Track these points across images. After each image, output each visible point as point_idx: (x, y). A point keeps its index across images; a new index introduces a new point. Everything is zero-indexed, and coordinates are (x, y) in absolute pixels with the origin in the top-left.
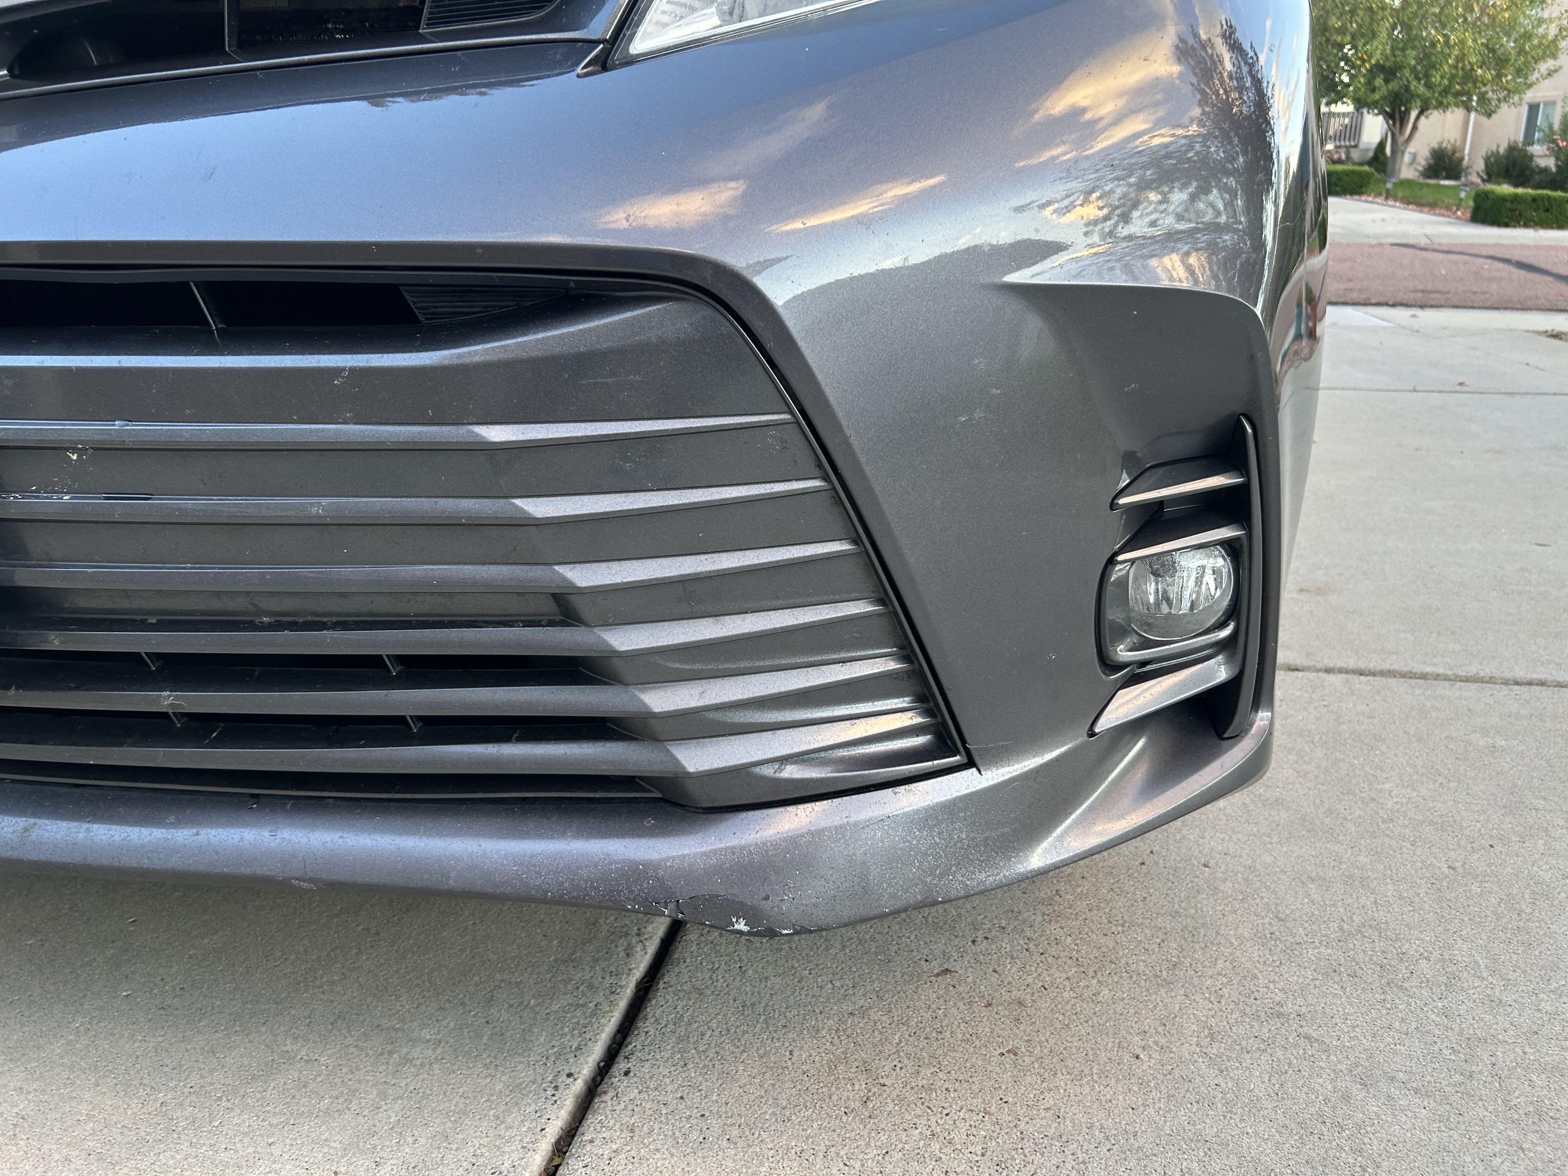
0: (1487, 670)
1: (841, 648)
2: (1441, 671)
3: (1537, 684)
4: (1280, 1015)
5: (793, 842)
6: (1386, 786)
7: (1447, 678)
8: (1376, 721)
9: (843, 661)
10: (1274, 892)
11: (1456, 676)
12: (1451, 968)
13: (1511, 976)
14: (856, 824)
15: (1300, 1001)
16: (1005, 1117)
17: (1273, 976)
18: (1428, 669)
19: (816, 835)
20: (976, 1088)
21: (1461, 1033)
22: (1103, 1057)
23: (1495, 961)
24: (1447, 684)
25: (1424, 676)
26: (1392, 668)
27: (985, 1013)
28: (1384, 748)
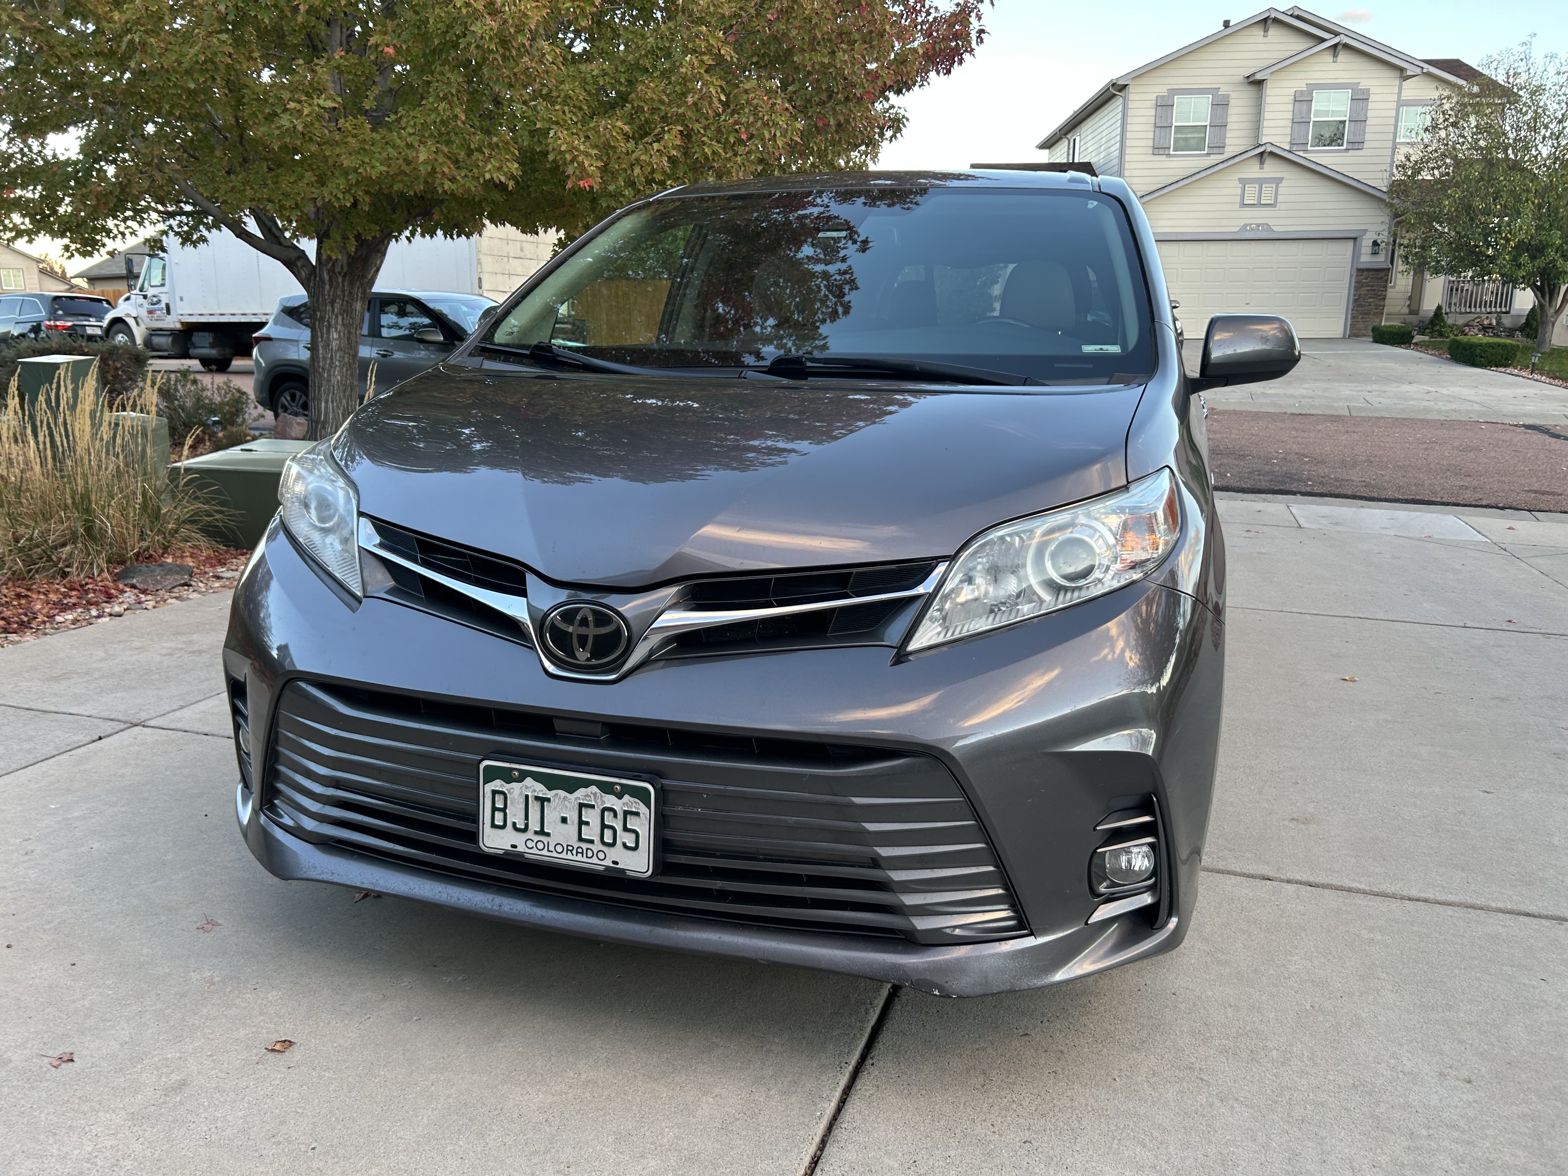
0: (1393, 889)
1: (980, 884)
2: (1362, 887)
3: (1423, 901)
4: (1191, 1068)
5: (958, 960)
6: (1295, 958)
7: (1365, 893)
8: (1305, 918)
9: (981, 889)
10: (1208, 1011)
11: (1371, 891)
12: (1289, 1055)
13: (1319, 1061)
14: (983, 956)
15: (1203, 1063)
16: (1047, 1098)
17: (1193, 1051)
18: (1354, 885)
19: (967, 959)
20: (1035, 1085)
21: (1280, 1084)
22: (1098, 1078)
23: (1313, 1054)
24: (1362, 896)
25: (1350, 890)
26: (1331, 882)
27: (1043, 1054)
28: (1303, 935)
